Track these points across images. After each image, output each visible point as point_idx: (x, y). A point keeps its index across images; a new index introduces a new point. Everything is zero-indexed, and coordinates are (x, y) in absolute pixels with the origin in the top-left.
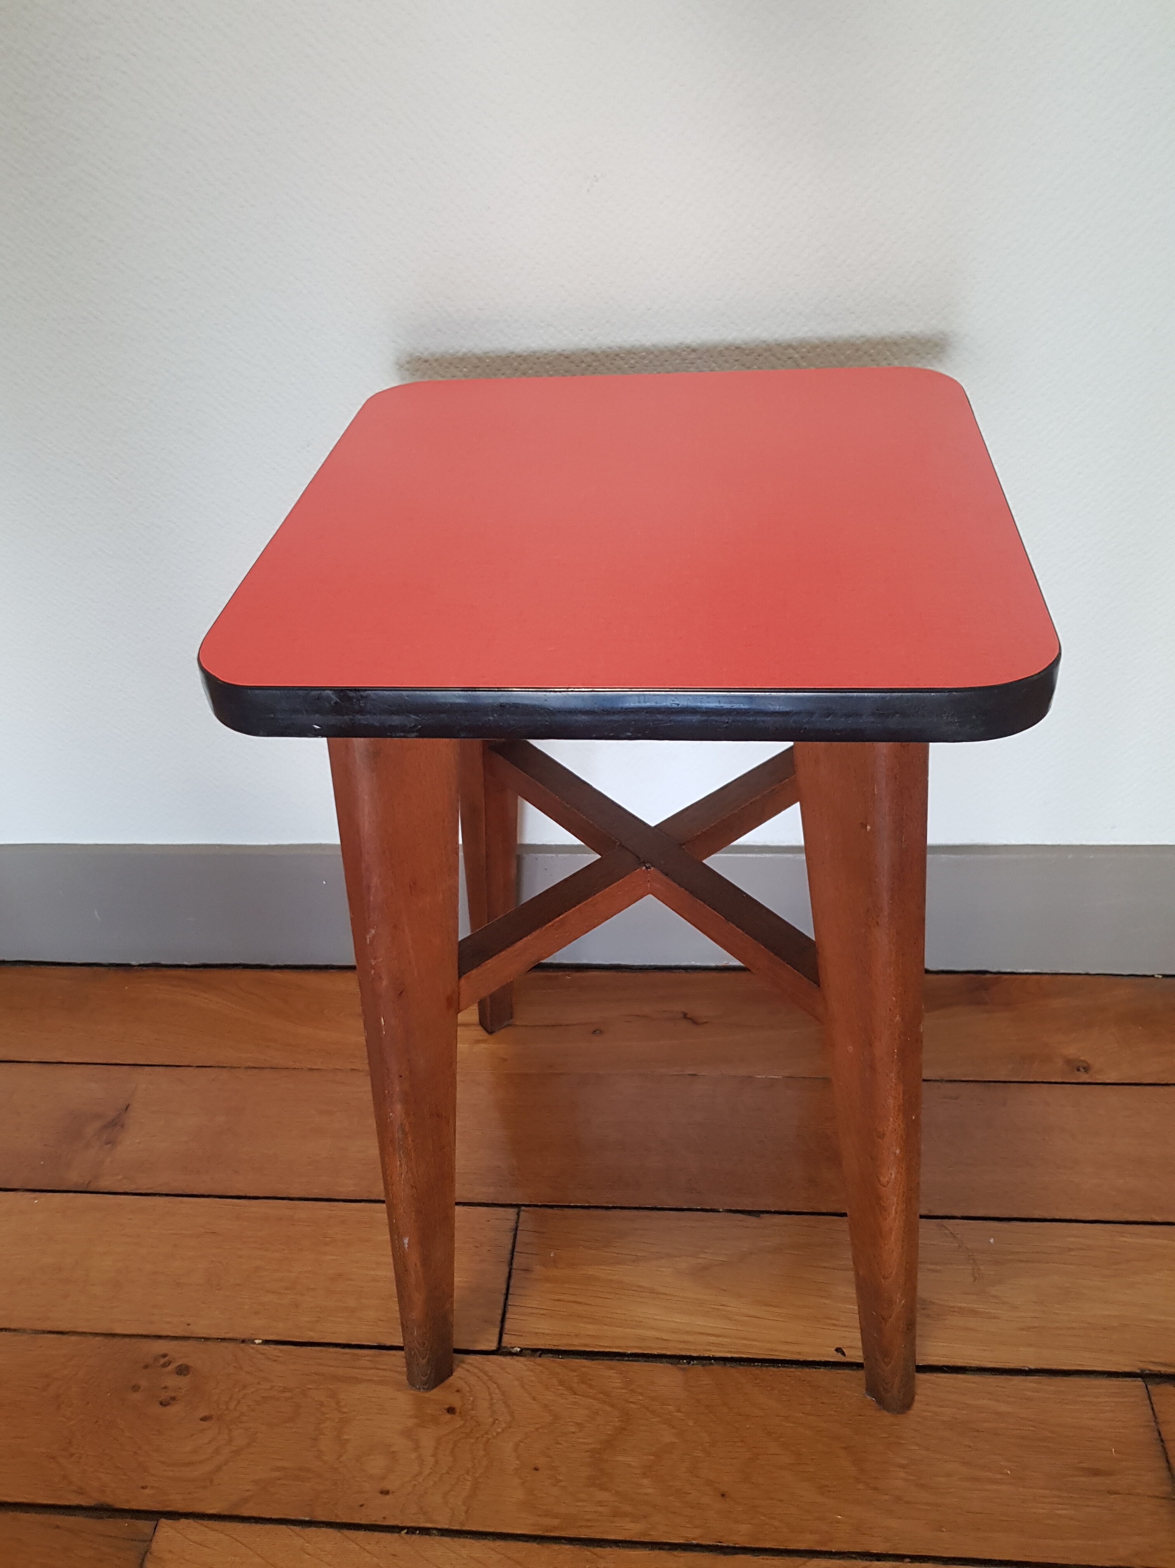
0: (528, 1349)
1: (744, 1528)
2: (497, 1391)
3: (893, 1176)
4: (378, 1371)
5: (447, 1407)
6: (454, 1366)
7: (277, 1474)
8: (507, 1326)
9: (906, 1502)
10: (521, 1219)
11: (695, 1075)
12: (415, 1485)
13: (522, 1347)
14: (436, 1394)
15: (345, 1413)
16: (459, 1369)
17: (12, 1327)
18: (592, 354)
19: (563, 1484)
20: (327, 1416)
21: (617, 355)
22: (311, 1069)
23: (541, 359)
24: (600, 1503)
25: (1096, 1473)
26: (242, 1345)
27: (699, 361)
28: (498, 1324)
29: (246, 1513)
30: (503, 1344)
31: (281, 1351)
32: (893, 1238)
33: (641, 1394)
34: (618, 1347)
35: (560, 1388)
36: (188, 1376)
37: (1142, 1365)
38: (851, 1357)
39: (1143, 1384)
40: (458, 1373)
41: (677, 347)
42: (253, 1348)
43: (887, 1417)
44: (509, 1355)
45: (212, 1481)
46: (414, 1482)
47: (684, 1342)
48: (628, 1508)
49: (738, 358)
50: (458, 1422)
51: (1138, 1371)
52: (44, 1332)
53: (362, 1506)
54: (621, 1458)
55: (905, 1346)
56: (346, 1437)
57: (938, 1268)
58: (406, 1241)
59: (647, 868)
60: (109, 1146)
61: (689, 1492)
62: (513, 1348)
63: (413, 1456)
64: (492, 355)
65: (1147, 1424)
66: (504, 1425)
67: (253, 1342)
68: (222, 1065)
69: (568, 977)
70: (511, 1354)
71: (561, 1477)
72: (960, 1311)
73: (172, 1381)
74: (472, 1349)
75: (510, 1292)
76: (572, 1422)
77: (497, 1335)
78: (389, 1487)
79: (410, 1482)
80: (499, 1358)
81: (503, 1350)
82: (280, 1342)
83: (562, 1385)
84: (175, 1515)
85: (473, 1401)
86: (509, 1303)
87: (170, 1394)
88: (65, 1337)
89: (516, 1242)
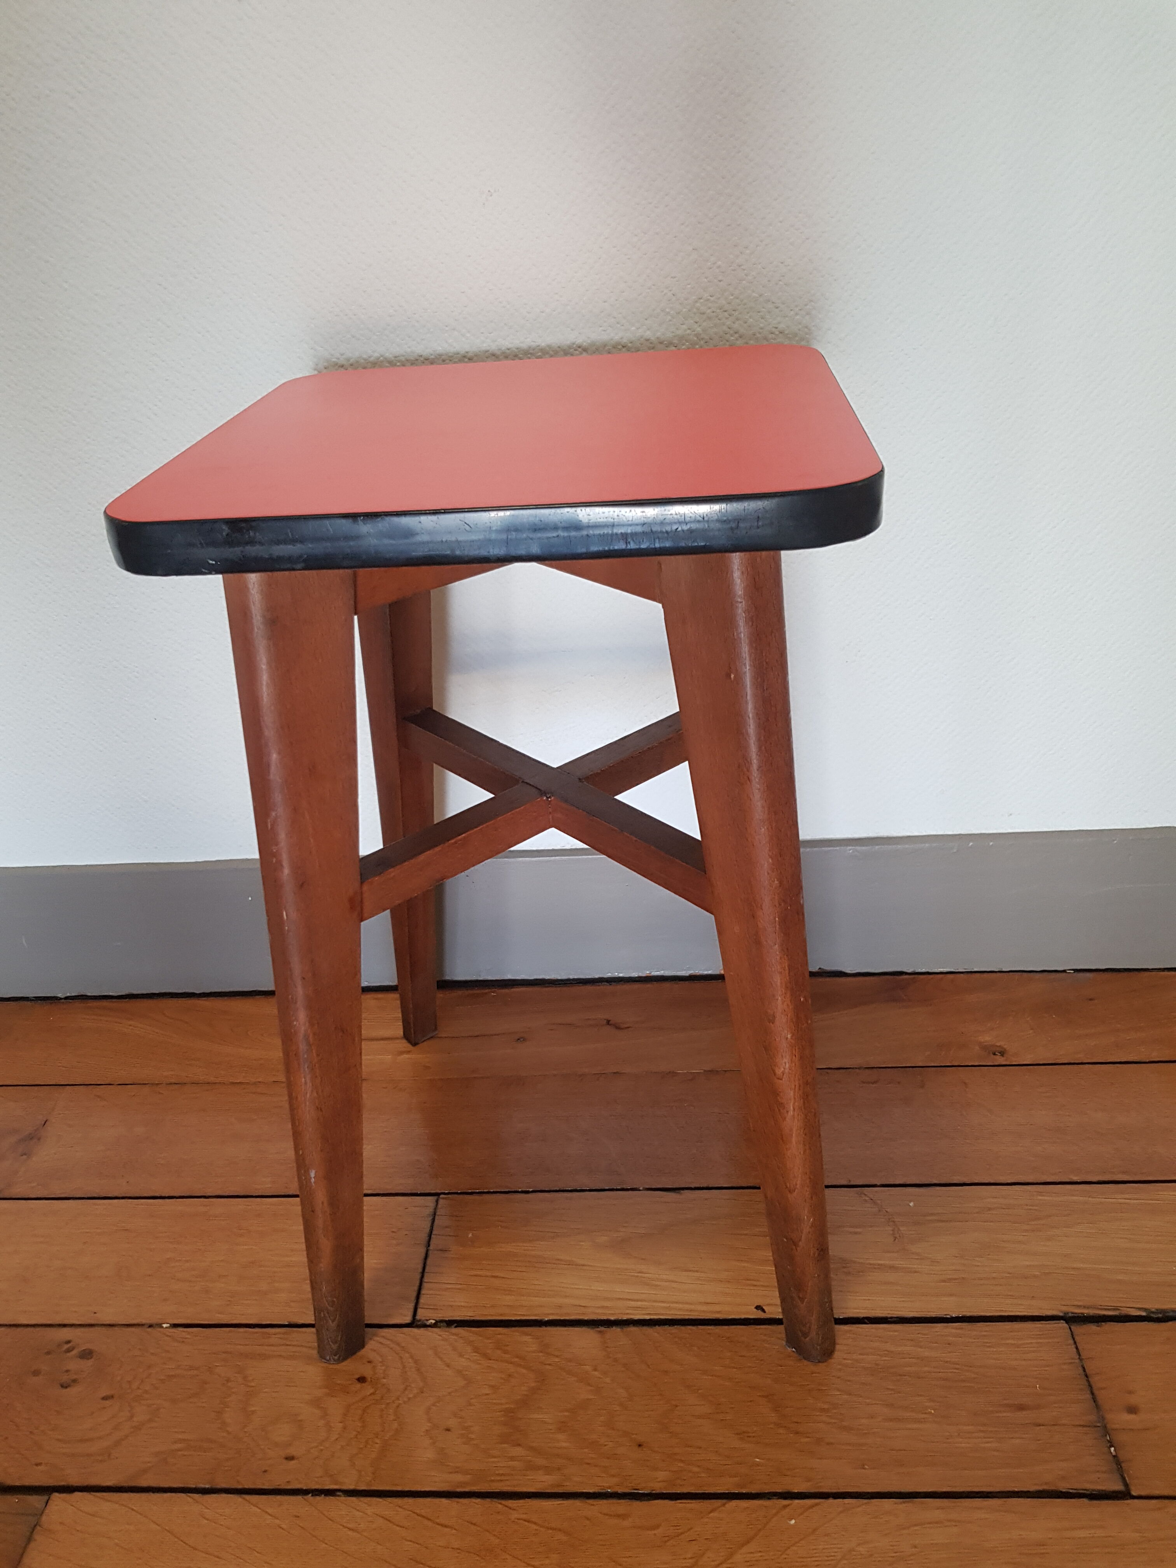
0: (443, 1321)
1: (662, 1475)
2: (410, 1360)
3: (787, 1065)
4: (288, 1347)
5: (357, 1376)
6: (366, 1340)
7: (179, 1446)
8: (422, 1301)
9: (828, 1444)
10: (439, 1206)
12: (322, 1450)
13: (438, 1319)
14: (349, 1365)
15: (252, 1386)
16: (372, 1342)
19: (475, 1442)
20: (233, 1390)
22: (233, 1083)
24: (512, 1459)
25: (1021, 1408)
26: (150, 1330)
28: (414, 1300)
29: (144, 1483)
30: (418, 1317)
31: (189, 1333)
32: (794, 1140)
33: (557, 1356)
34: (535, 1315)
35: (474, 1354)
36: (92, 1360)
37: (1065, 1309)
38: (771, 1313)
39: (1066, 1325)
40: (371, 1345)
42: (159, 1332)
43: (808, 1367)
45: (109, 1455)
46: (321, 1448)
47: (603, 1307)
48: (542, 1462)
50: (368, 1390)
51: (1061, 1314)
53: (265, 1471)
54: (536, 1416)
55: (819, 1276)
56: (253, 1409)
57: (858, 1230)
58: (313, 1174)
59: (548, 798)
60: (25, 1157)
61: (606, 1443)
62: (427, 1320)
63: (321, 1423)
64: (403, 359)
65: (1070, 1361)
66: (415, 1391)
67: (160, 1325)
68: (144, 1082)
69: (494, 993)
70: (425, 1326)
71: (473, 1436)
72: (881, 1268)
73: (74, 1365)
74: (385, 1323)
75: (426, 1271)
76: (485, 1385)
77: (412, 1310)
78: (295, 1454)
79: (317, 1447)
80: (414, 1330)
81: (417, 1322)
82: (188, 1325)
83: (476, 1352)
84: (68, 1489)
85: (385, 1370)
86: (425, 1280)
87: (71, 1377)
89: (434, 1226)
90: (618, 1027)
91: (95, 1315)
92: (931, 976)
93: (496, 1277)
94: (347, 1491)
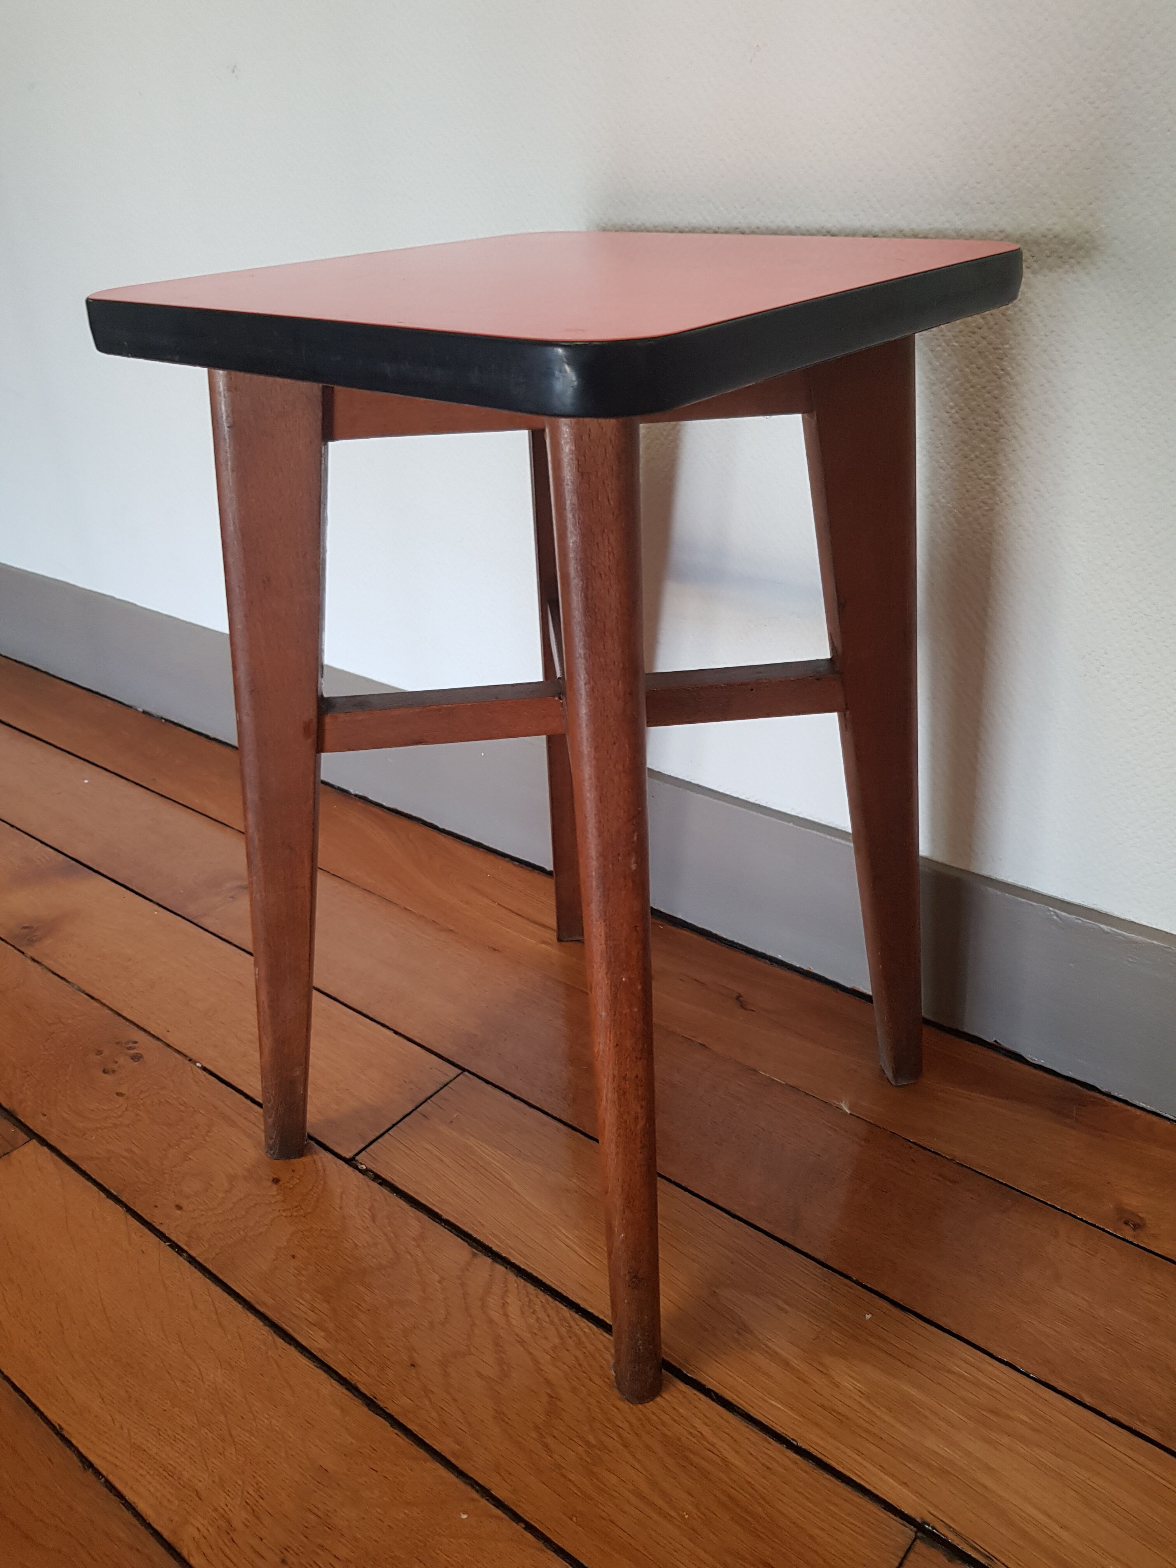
0: (372, 1172)
1: (405, 1400)
2: (321, 1187)
5: (276, 1176)
6: (308, 1153)
7: (125, 1154)
8: (372, 1147)
10: (456, 1080)
11: (704, 1046)
12: (202, 1215)
13: (370, 1167)
14: (278, 1164)
15: (205, 1140)
17: (69, 980)
19: (301, 1278)
20: (193, 1136)
26: (188, 1062)
28: (368, 1141)
30: (357, 1158)
31: (207, 1079)
33: (423, 1252)
34: (441, 1210)
35: (367, 1211)
36: (136, 1063)
40: (307, 1158)
42: (191, 1067)
44: (353, 1167)
45: (84, 1134)
46: (204, 1213)
47: (498, 1237)
48: (330, 1325)
50: (274, 1189)
51: (919, 1520)
52: (84, 992)
53: (156, 1206)
56: (191, 1156)
57: (787, 1307)
61: (390, 1345)
62: (362, 1164)
63: (222, 1195)
66: (301, 1213)
67: (195, 1063)
70: (356, 1168)
71: (304, 1272)
72: (773, 1356)
73: (124, 1061)
74: (332, 1147)
75: (398, 1125)
76: (351, 1239)
77: (358, 1150)
78: (185, 1206)
79: (202, 1210)
80: (346, 1166)
81: (354, 1162)
82: (211, 1073)
83: (370, 1210)
84: (43, 1142)
85: (297, 1184)
86: (390, 1132)
87: (115, 1067)
88: (92, 1001)
89: (437, 1094)
90: (743, 1006)
91: (167, 1033)
92: (1128, 1107)
93: (442, 1161)
94: (190, 1256)
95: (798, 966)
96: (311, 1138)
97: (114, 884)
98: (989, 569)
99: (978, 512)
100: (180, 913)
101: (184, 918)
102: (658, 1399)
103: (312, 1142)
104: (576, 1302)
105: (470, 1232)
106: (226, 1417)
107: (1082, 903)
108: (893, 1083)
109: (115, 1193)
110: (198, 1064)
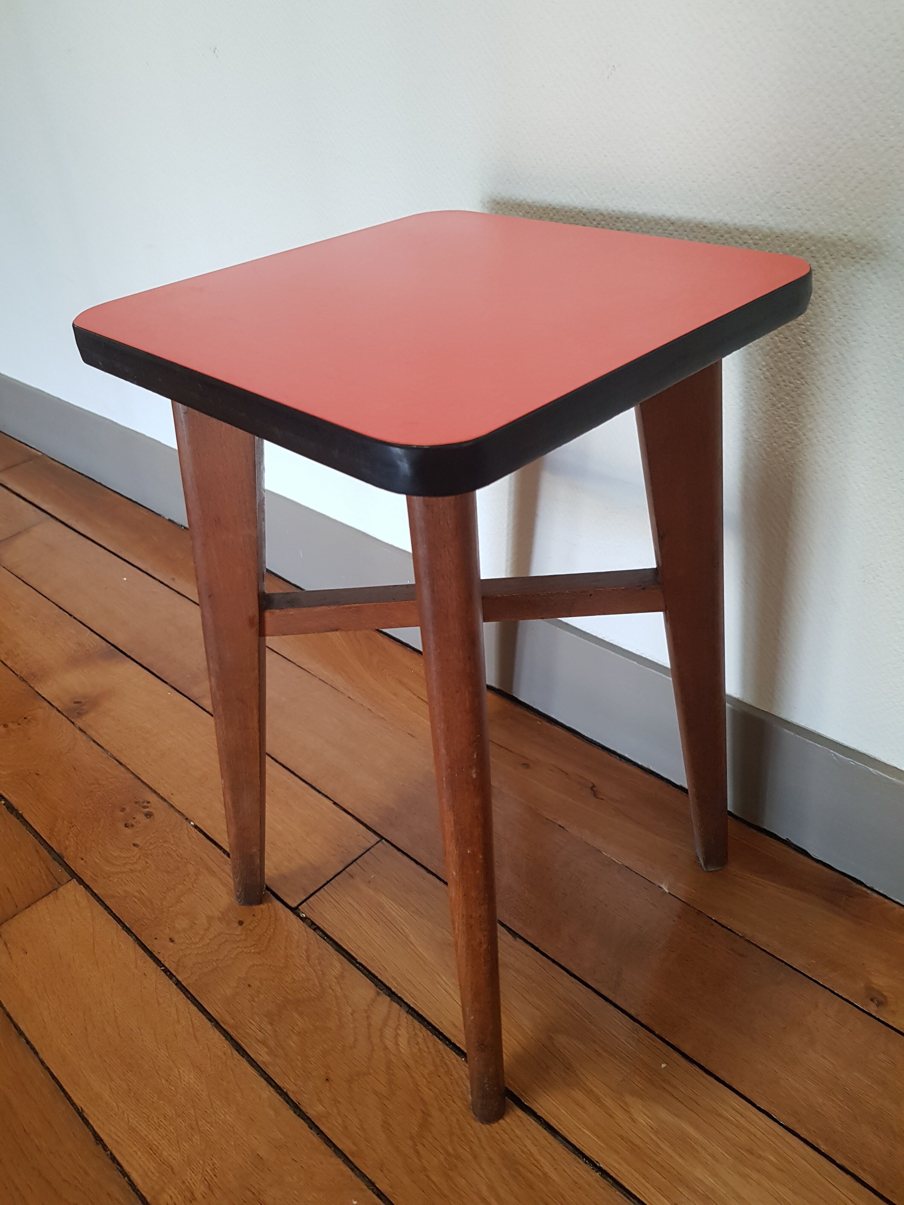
0: (310, 919)
1: (320, 1107)
2: (272, 930)
5: (241, 919)
6: (265, 901)
7: (136, 894)
8: (311, 899)
10: (376, 846)
11: (563, 827)
12: (188, 947)
13: (308, 916)
14: (242, 909)
15: (193, 887)
16: (266, 904)
18: (602, 214)
19: (254, 1004)
20: (185, 883)
21: (618, 218)
23: (568, 213)
24: (261, 1030)
26: (185, 821)
27: (675, 233)
28: (309, 894)
30: (300, 907)
31: (197, 835)
33: (341, 989)
34: (356, 953)
35: (304, 952)
36: (148, 820)
40: (264, 906)
41: (661, 219)
42: (187, 825)
43: (470, 1117)
44: (296, 915)
45: (109, 877)
47: (395, 979)
48: (272, 1043)
49: (704, 235)
50: (239, 930)
52: (114, 758)
53: (156, 939)
54: (295, 1015)
56: (183, 900)
57: (605, 1055)
61: (312, 1062)
62: (303, 913)
63: (202, 932)
66: (257, 950)
67: (190, 821)
69: (539, 722)
70: (299, 916)
71: (256, 999)
72: (589, 1093)
73: (140, 817)
74: (282, 898)
75: (331, 882)
76: (291, 975)
77: (301, 901)
78: (176, 940)
79: (188, 944)
80: (291, 913)
81: (297, 910)
82: (201, 831)
83: (306, 952)
84: (81, 881)
85: (255, 926)
86: (325, 887)
87: (133, 822)
88: (120, 766)
89: (361, 857)
90: (595, 794)
91: (172, 795)
92: (886, 901)
93: (361, 914)
94: (177, 980)
95: (640, 764)
96: (268, 889)
97: (141, 667)
98: (791, 492)
99: (783, 448)
100: (186, 694)
101: (189, 699)
102: (501, 1121)
103: (269, 892)
104: (448, 1037)
105: (377, 975)
106: (195, 1110)
107: (856, 748)
108: (704, 869)
109: (128, 926)
110: (192, 823)
